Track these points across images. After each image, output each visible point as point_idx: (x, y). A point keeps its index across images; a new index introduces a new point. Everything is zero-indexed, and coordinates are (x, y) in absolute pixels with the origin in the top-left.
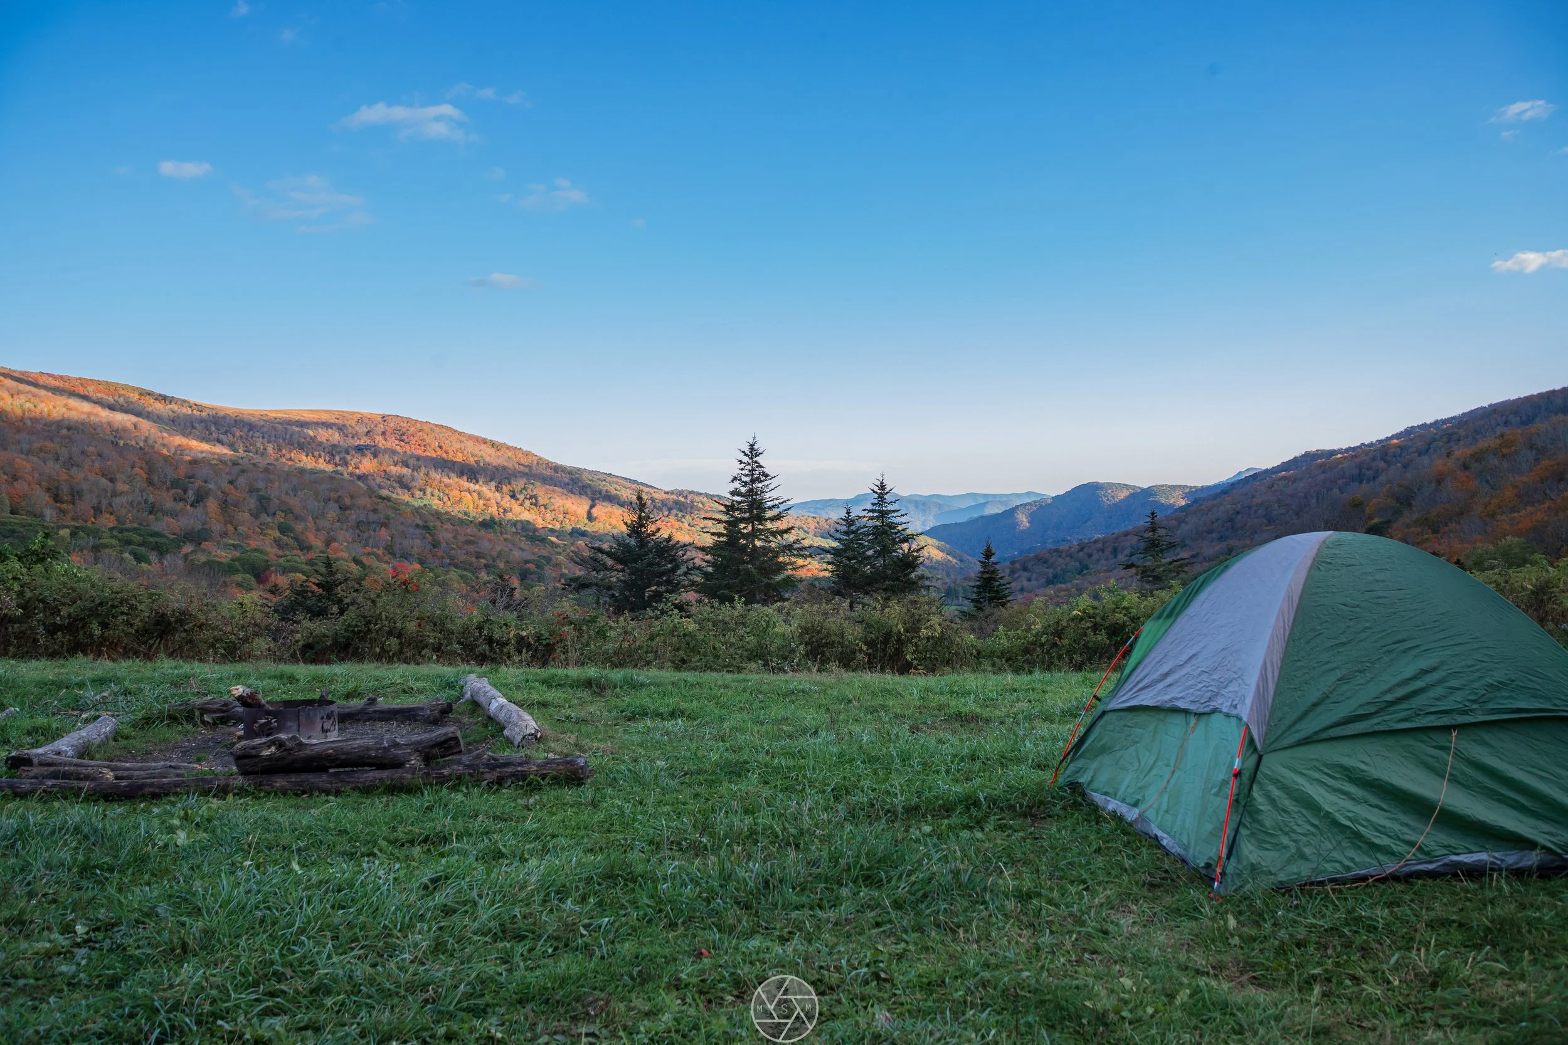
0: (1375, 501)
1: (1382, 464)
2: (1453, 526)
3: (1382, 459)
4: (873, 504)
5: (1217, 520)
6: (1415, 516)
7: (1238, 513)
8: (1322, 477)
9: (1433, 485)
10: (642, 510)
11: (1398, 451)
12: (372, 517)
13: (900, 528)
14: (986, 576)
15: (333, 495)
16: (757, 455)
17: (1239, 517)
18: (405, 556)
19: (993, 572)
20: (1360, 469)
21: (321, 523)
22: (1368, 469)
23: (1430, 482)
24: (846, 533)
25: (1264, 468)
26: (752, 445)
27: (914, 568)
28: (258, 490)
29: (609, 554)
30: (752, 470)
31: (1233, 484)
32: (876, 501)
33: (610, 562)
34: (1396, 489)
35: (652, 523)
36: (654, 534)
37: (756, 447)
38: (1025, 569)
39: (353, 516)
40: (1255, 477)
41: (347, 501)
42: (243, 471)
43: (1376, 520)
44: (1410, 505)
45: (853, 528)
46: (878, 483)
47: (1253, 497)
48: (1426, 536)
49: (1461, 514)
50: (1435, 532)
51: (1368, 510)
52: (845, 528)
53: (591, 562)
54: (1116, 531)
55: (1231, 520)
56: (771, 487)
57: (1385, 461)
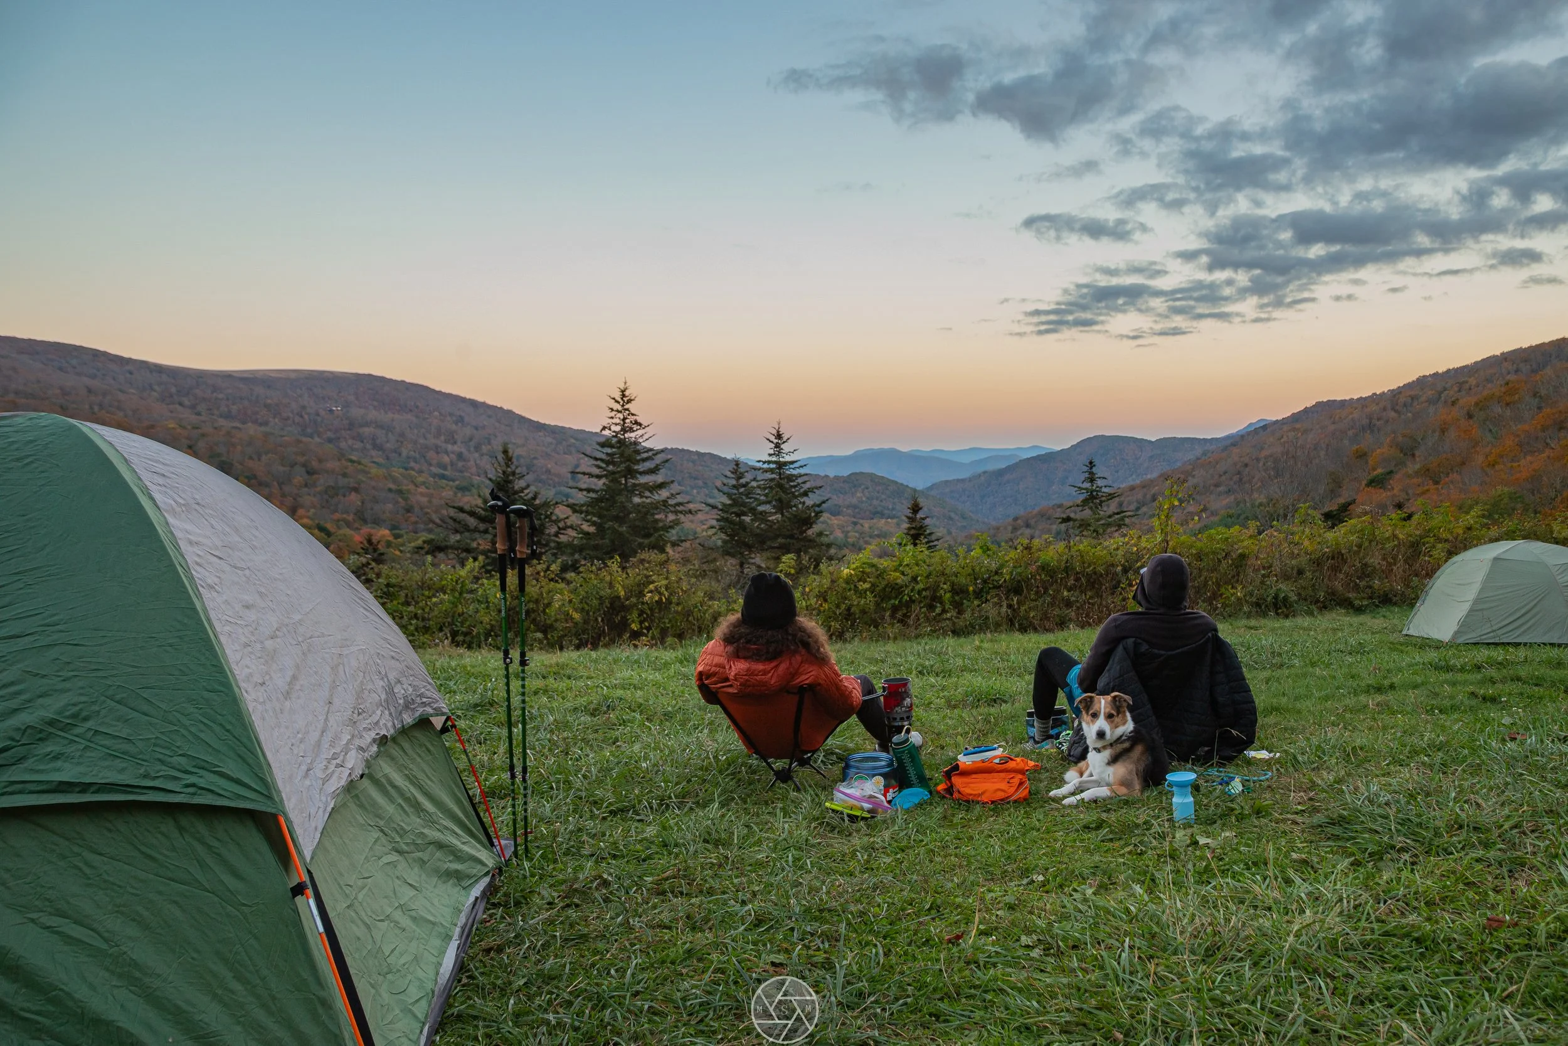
0: (1378, 451)
1: (1393, 414)
2: (1455, 476)
3: (1393, 409)
4: (770, 455)
5: (1225, 473)
6: (1417, 466)
7: (1246, 465)
8: (1332, 428)
9: (1437, 434)
10: (508, 466)
11: (1409, 400)
12: (342, 482)
13: (800, 480)
14: (912, 532)
15: (301, 459)
16: (629, 401)
17: (1247, 469)
18: (377, 522)
19: (921, 527)
20: (1371, 419)
21: (286, 489)
22: (1378, 419)
23: (1434, 431)
24: (734, 486)
25: (1274, 419)
26: (623, 391)
27: (811, 524)
28: (219, 455)
29: (472, 514)
30: (624, 419)
31: (1242, 436)
32: (772, 452)
33: (472, 522)
34: (1400, 439)
35: (519, 479)
36: (522, 490)
37: (627, 393)
38: (1028, 526)
39: (322, 482)
40: (1264, 427)
41: (315, 464)
42: (203, 435)
43: (1379, 471)
44: (1413, 455)
45: (743, 481)
46: (775, 432)
47: (1262, 449)
48: (1426, 488)
49: (1463, 463)
50: (1437, 483)
51: (1371, 462)
52: (734, 482)
53: (450, 522)
54: (1122, 486)
55: (1239, 473)
56: (646, 437)
57: (1396, 411)
